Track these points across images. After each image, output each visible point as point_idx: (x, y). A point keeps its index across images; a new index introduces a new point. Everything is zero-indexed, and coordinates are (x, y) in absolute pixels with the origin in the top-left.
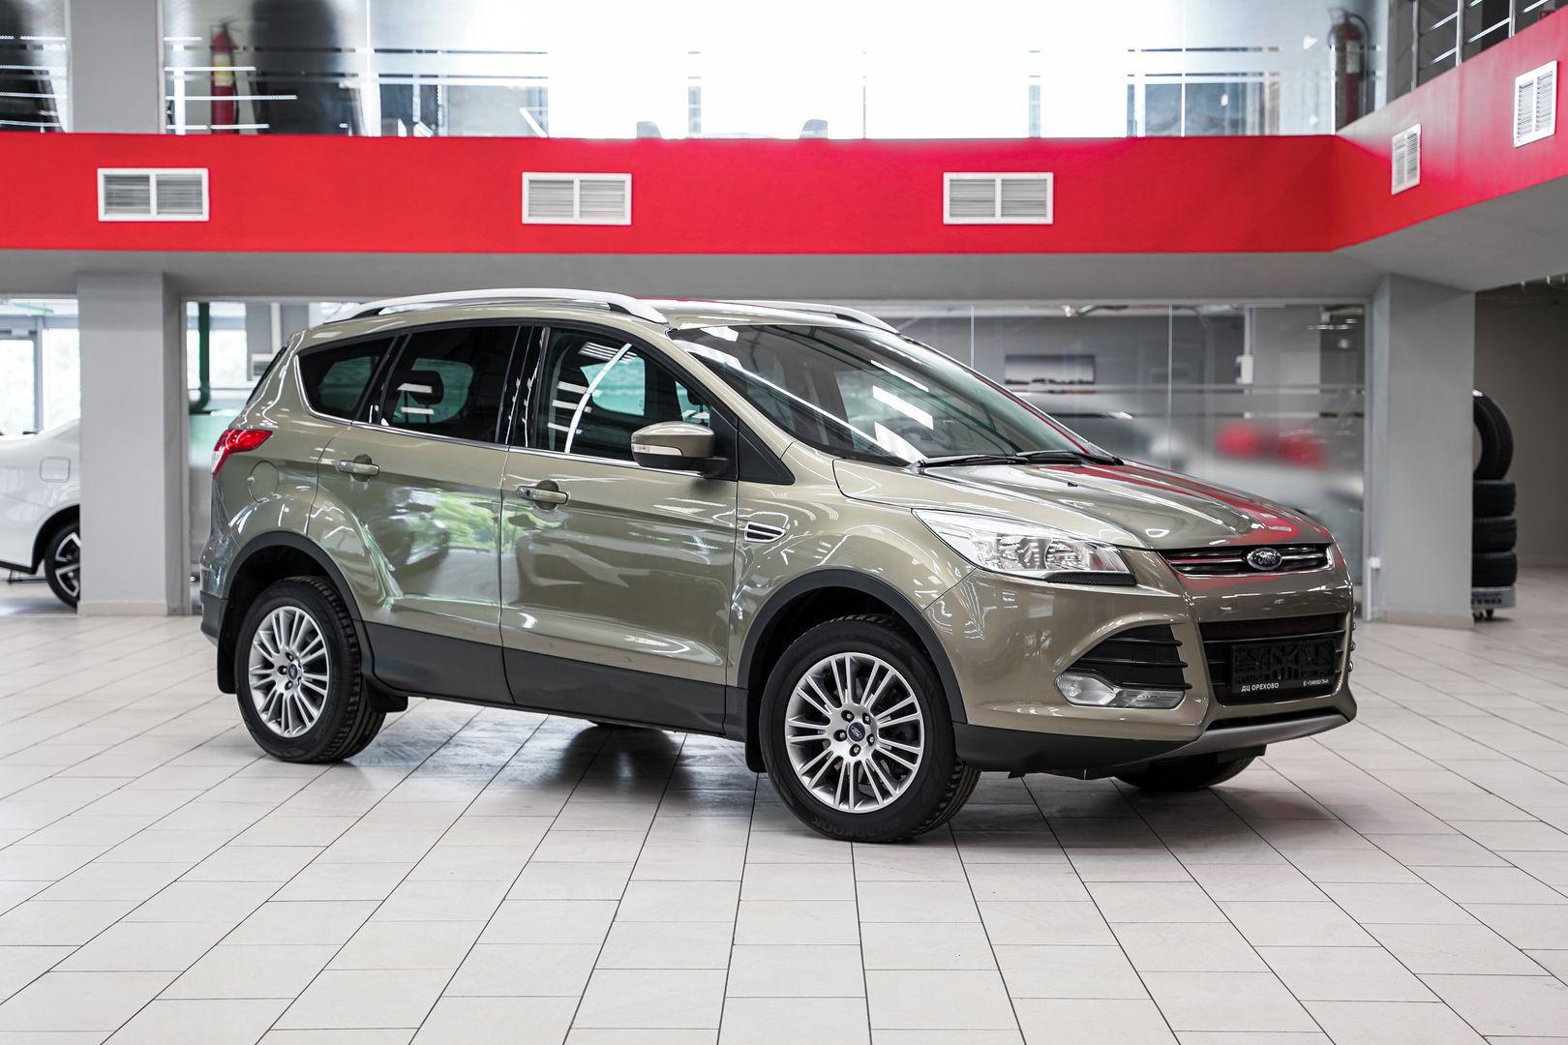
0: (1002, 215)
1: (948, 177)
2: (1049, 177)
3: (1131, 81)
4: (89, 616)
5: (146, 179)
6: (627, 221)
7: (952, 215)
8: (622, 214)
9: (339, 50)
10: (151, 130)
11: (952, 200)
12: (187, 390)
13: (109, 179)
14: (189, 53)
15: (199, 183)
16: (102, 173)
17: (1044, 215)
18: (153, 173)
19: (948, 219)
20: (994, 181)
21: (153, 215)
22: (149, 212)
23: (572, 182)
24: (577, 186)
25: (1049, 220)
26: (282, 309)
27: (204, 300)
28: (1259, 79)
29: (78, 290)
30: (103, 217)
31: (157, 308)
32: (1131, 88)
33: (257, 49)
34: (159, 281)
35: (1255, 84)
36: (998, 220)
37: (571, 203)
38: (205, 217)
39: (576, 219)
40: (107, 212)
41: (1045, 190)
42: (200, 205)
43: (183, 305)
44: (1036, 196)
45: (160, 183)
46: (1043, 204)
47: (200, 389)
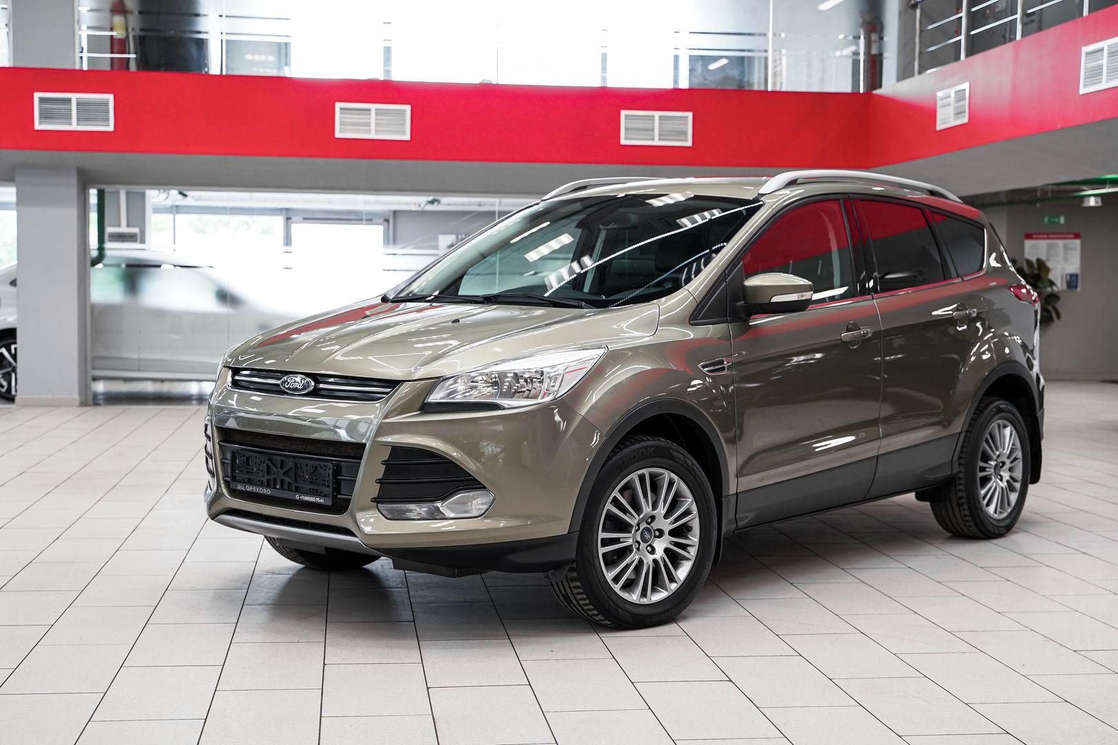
0: (659, 140)
1: (624, 113)
2: (690, 115)
3: (676, 52)
4: (24, 406)
5: (69, 101)
6: (407, 137)
7: (626, 139)
8: (404, 133)
9: (198, 15)
10: (68, 66)
11: (626, 129)
12: (90, 250)
13: (42, 100)
14: (92, 14)
15: (107, 104)
16: (37, 95)
17: (686, 140)
18: (74, 97)
19: (623, 142)
20: (653, 116)
21: (74, 126)
22: (71, 124)
23: (369, 110)
24: (373, 112)
25: (689, 143)
26: (128, 193)
27: (101, 187)
28: (763, 54)
29: (17, 179)
30: (38, 126)
31: (72, 191)
32: (676, 57)
33: (140, 12)
34: (75, 172)
35: (760, 58)
36: (656, 142)
37: (369, 124)
38: (111, 128)
39: (373, 135)
40: (40, 123)
41: (687, 124)
42: (107, 120)
43: (87, 191)
44: (682, 127)
45: (78, 104)
46: (685, 133)
47: (98, 249)
